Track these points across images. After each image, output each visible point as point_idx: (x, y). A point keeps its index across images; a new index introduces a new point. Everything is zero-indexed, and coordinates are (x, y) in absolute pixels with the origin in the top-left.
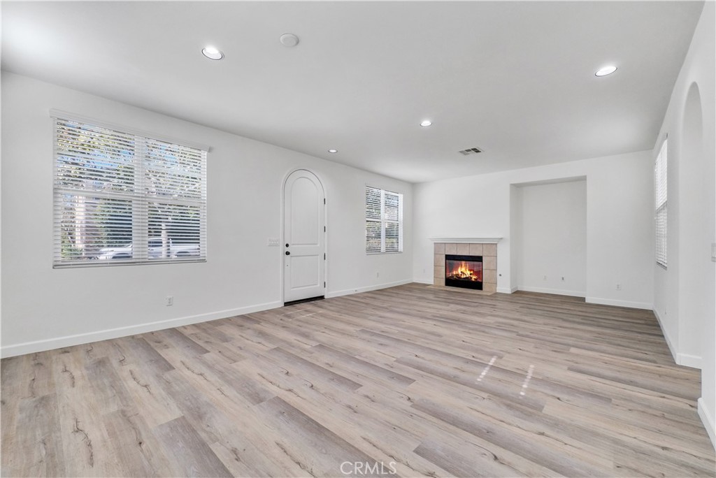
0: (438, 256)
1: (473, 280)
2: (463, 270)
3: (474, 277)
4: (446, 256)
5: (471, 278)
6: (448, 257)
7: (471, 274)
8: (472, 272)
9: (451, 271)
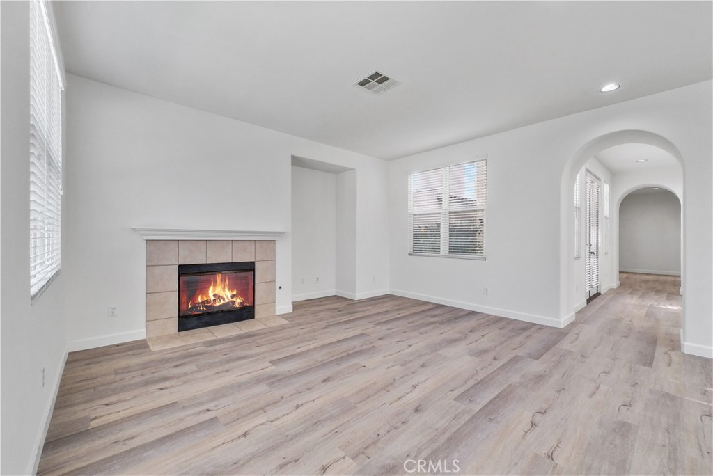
0: (157, 270)
1: (237, 305)
2: (219, 290)
3: (238, 301)
4: (180, 266)
5: (234, 302)
6: (184, 270)
7: (233, 296)
8: (235, 293)
9: (192, 297)
